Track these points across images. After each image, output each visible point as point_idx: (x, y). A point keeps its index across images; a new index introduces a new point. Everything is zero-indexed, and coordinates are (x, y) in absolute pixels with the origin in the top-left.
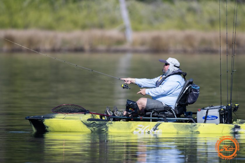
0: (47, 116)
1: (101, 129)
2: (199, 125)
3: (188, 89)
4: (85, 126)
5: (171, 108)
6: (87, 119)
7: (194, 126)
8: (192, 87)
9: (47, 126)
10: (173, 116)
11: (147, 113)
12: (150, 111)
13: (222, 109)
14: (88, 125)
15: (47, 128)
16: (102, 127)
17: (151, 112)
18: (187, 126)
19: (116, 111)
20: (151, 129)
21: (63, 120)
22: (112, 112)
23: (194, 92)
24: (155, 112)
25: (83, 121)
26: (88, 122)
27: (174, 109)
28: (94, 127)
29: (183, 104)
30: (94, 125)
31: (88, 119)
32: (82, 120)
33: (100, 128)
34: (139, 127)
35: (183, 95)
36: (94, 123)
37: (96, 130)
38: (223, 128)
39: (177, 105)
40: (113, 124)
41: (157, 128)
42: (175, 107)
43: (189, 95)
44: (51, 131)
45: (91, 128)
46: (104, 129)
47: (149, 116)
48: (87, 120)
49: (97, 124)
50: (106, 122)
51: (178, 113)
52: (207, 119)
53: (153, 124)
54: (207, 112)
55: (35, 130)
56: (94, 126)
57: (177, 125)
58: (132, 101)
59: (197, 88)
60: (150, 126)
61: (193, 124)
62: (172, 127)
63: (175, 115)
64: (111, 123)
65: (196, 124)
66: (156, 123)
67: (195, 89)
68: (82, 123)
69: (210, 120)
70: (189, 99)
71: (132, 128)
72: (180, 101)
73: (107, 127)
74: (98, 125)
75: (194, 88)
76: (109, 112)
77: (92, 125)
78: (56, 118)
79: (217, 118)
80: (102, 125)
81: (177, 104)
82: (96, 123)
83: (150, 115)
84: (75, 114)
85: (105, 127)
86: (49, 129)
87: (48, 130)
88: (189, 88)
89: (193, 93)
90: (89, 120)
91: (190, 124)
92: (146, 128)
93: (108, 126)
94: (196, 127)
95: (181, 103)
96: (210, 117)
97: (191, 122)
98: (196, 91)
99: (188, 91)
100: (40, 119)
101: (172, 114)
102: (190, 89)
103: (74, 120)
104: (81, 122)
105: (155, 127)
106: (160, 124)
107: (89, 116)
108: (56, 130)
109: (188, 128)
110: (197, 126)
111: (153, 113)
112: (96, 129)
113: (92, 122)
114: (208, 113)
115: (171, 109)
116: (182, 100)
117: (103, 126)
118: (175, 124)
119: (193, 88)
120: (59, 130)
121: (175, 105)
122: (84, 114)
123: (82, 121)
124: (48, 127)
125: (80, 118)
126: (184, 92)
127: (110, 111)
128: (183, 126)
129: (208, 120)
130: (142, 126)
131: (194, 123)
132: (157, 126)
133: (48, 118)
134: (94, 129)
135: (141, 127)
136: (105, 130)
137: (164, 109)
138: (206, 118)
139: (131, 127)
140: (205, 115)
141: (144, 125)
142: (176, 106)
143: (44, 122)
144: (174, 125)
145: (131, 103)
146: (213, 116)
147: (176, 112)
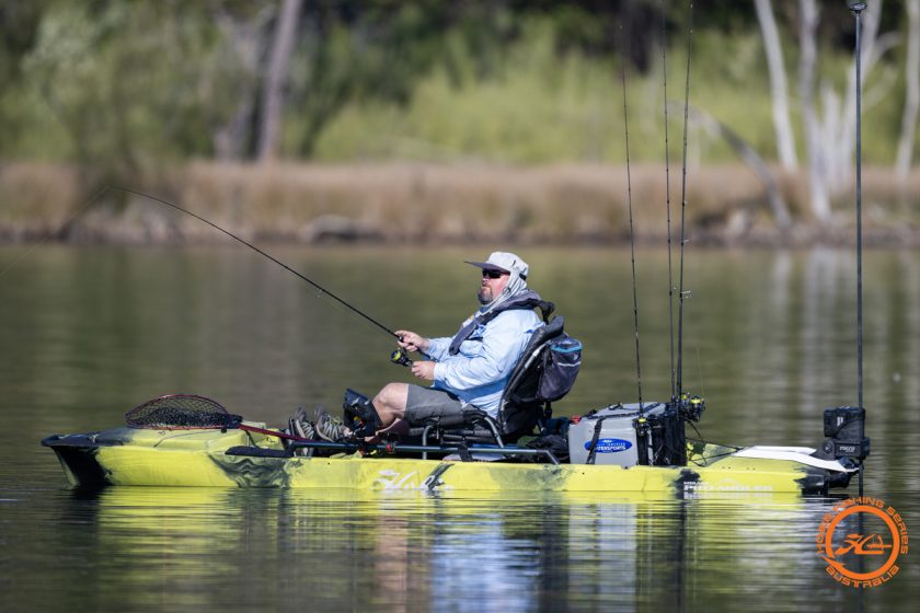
0: (109, 437)
1: (267, 482)
2: (571, 472)
3: (540, 354)
4: (221, 472)
5: (486, 414)
6: (226, 449)
7: (555, 473)
8: (553, 348)
9: (109, 468)
10: (492, 440)
11: (413, 431)
12: (422, 422)
13: (642, 420)
14: (230, 470)
15: (107, 475)
16: (271, 475)
17: (425, 427)
18: (531, 473)
19: (320, 421)
20: (420, 483)
21: (155, 450)
22: (310, 428)
23: (560, 364)
24: (435, 428)
25: (216, 458)
26: (229, 459)
27: (495, 417)
28: (248, 476)
29: (525, 400)
30: (246, 468)
31: (230, 449)
32: (211, 452)
33: (267, 479)
34: (385, 477)
35: (523, 374)
36: (248, 464)
37: (252, 484)
38: (646, 480)
39: (506, 407)
40: (304, 467)
41: (440, 481)
42: (499, 411)
43: (546, 374)
44: (120, 484)
45: (239, 478)
46: (277, 482)
47: (417, 440)
48: (227, 453)
49: (258, 467)
50: (284, 460)
51: (507, 432)
52: (599, 448)
53: (426, 466)
54: (598, 428)
55: (73, 481)
56: (246, 472)
57: (501, 470)
58: (358, 395)
59: (570, 350)
60: (418, 473)
61: (552, 467)
62: (487, 476)
63: (499, 439)
64: (298, 464)
65: (562, 466)
66: (436, 463)
67: (562, 354)
68: (211, 461)
69: (606, 451)
70: (544, 384)
71: (364, 478)
72: (515, 391)
73: (286, 477)
74: (260, 470)
75: (558, 349)
76: (302, 426)
77: (241, 468)
78: (135, 444)
79: (628, 445)
80: (272, 470)
81: (504, 403)
82: (252, 463)
83: (421, 436)
84: (195, 431)
85: (279, 477)
86: (116, 477)
87: (112, 481)
88: (543, 351)
89: (556, 365)
90: (233, 451)
91: (539, 467)
92: (404, 480)
93: (288, 472)
94: (559, 477)
95: (517, 398)
96: (606, 445)
97: (544, 460)
98: (567, 358)
99: (542, 361)
100: (85, 448)
101: (489, 432)
102: (546, 355)
103: (188, 452)
104: (209, 459)
105: (433, 477)
106: (447, 467)
107: (234, 438)
108: (134, 480)
109: (534, 480)
110: (564, 474)
111: (430, 432)
112: (255, 481)
113: (241, 459)
114: (602, 430)
115: (486, 419)
116: (522, 387)
117: (275, 472)
118: (496, 469)
119: (555, 352)
120: (144, 481)
121: (500, 405)
122: (219, 432)
123: (210, 457)
124: (111, 473)
125: (207, 447)
126: (526, 366)
127: (306, 424)
128: (520, 473)
129: (601, 451)
130: (393, 473)
131: (553, 463)
132: (439, 472)
133: (111, 443)
134: (248, 480)
135: (390, 478)
136: (282, 484)
137: (461, 419)
138: (593, 447)
139: (359, 477)
140: (590, 438)
141: (398, 470)
142: (502, 409)
143: (98, 458)
144: (492, 472)
145: (356, 401)
146: (616, 441)
147: (502, 426)
